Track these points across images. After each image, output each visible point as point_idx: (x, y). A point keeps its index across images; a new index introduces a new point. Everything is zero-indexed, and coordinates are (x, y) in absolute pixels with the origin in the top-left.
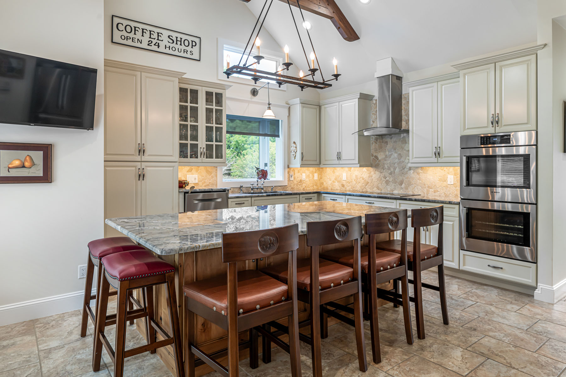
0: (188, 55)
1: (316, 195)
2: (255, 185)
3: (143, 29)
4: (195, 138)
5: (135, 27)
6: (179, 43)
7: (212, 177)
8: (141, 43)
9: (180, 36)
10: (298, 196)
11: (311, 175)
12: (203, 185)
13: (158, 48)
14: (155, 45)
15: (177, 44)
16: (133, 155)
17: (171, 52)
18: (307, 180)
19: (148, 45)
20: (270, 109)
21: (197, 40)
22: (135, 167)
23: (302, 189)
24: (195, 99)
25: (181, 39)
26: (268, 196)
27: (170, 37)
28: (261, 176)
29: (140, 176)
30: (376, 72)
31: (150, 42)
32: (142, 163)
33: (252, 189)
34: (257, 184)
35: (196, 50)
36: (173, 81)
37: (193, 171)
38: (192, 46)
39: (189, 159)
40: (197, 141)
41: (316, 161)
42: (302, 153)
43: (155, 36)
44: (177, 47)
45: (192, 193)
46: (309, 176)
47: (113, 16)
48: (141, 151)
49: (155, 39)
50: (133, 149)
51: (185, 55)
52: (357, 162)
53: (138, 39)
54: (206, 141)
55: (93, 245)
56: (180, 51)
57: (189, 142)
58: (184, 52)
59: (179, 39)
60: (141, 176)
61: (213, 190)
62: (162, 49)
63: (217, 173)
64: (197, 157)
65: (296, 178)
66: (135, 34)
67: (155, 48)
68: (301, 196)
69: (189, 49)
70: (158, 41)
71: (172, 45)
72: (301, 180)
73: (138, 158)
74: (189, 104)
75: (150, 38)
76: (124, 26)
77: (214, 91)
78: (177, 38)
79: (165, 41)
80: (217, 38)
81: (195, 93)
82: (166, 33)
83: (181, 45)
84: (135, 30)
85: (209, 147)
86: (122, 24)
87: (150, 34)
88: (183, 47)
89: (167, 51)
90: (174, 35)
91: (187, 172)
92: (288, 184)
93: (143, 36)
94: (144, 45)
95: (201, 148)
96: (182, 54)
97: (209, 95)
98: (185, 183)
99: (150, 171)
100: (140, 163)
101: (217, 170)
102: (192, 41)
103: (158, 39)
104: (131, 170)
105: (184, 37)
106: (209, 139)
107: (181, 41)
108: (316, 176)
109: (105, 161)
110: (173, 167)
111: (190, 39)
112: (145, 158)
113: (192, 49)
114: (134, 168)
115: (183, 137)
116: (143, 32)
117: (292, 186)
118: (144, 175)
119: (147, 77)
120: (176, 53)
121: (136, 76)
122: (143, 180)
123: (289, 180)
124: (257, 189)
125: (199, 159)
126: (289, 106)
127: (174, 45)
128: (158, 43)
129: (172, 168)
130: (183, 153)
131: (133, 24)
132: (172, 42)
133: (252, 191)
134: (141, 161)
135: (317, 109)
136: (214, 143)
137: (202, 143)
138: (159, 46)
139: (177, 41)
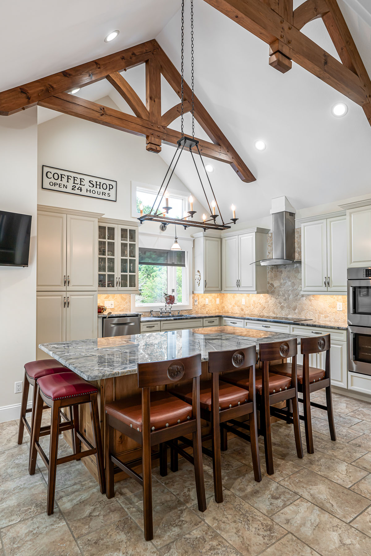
0: (106, 197)
1: (218, 318)
2: (164, 309)
3: (68, 176)
4: (112, 269)
5: (61, 175)
6: (98, 186)
7: (127, 303)
8: (66, 188)
9: (99, 180)
10: (202, 320)
11: (213, 300)
12: (119, 310)
13: (81, 191)
14: (78, 189)
15: (96, 187)
16: (59, 285)
17: (91, 195)
18: (210, 304)
19: (72, 189)
20: (177, 243)
21: (114, 184)
22: (61, 296)
23: (205, 312)
24: (112, 236)
25: (100, 183)
26: (175, 319)
27: (91, 182)
28: (169, 301)
29: (65, 303)
30: (271, 209)
31: (74, 187)
32: (67, 292)
33: (161, 313)
34: (166, 309)
35: (113, 192)
36: (93, 221)
37: (109, 298)
38: (110, 189)
39: (107, 288)
40: (114, 272)
41: (218, 287)
42: (205, 281)
43: (78, 181)
44: (96, 190)
45: (109, 317)
46: (211, 300)
47: (43, 166)
48: (67, 282)
49: (78, 184)
50: (59, 280)
51: (103, 197)
52: (255, 290)
53: (64, 185)
54: (121, 272)
56: (99, 193)
57: (107, 273)
58: (103, 194)
59: (98, 183)
60: (66, 304)
61: (127, 315)
62: (84, 192)
63: (130, 299)
64: (113, 286)
65: (200, 303)
66: (61, 180)
67: (78, 192)
68: (205, 319)
69: (107, 191)
70: (81, 186)
71: (92, 189)
72: (204, 305)
73: (64, 288)
74: (107, 240)
75: (74, 183)
76: (53, 174)
77: (129, 228)
78: (96, 182)
79: (86, 185)
80: (131, 181)
81: (112, 230)
82: (87, 179)
83: (100, 188)
84: (62, 177)
85: (124, 278)
86: (51, 172)
87: (74, 180)
88: (102, 190)
89: (88, 194)
90: (94, 180)
91: (105, 298)
92: (193, 308)
93: (68, 182)
94: (69, 190)
95: (117, 278)
96: (101, 196)
97: (124, 231)
98: (103, 309)
99: (73, 299)
100: (65, 293)
101: (130, 296)
102: (110, 185)
103: (81, 184)
104: (58, 299)
105: (103, 181)
106: (124, 270)
107: (100, 185)
108: (218, 301)
109: (37, 291)
110: (93, 295)
111: (108, 183)
112: (70, 288)
113: (109, 192)
114: (60, 297)
115: (102, 268)
116: (68, 178)
117: (197, 309)
118: (68, 303)
119: (71, 218)
120: (96, 195)
121: (62, 218)
122: (68, 307)
123: (194, 305)
124: (166, 313)
125: (115, 288)
126: (194, 239)
127: (94, 188)
128: (81, 188)
129: (92, 297)
130: (102, 283)
131: (60, 172)
132: (92, 186)
133: (161, 315)
134: (66, 291)
135: (218, 241)
136: (128, 274)
137: (118, 273)
138: (81, 190)
139: (96, 185)
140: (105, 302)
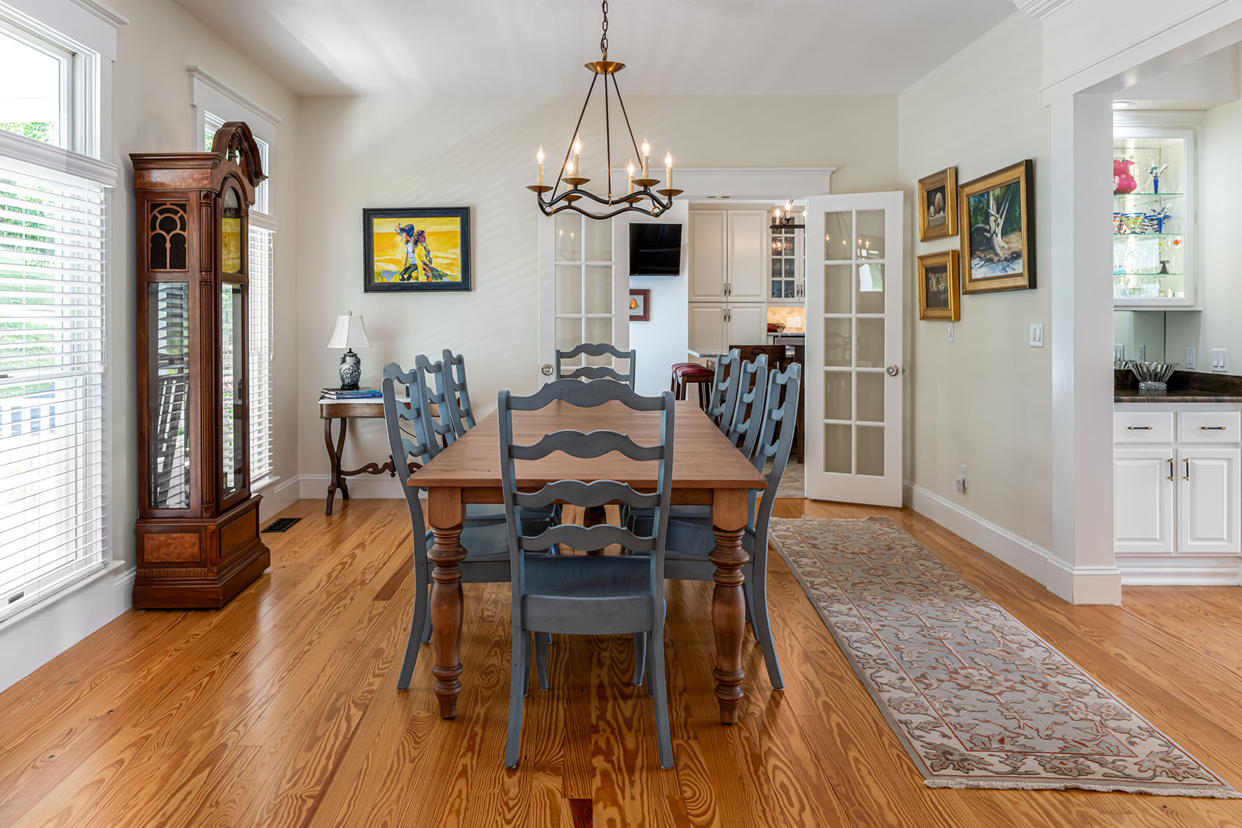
4: (791, 273)
16: (719, 296)
22: (721, 307)
29: (725, 317)
32: (729, 304)
36: (762, 215)
37: (790, 312)
39: (783, 299)
40: (794, 277)
45: (782, 337)
48: (727, 292)
50: (719, 289)
54: (804, 277)
55: (677, 367)
57: (783, 279)
60: (727, 317)
64: (793, 297)
73: (724, 299)
74: (783, 236)
91: (786, 313)
95: (797, 285)
98: (779, 327)
99: (736, 312)
100: (725, 304)
104: (718, 311)
109: (689, 302)
110: (761, 308)
112: (731, 299)
114: (719, 310)
115: (776, 273)
118: (729, 317)
119: (734, 214)
121: (722, 214)
122: (729, 320)
125: (796, 299)
129: (759, 310)
130: (776, 291)
134: (727, 302)
137: (799, 279)
140: (788, 319)
